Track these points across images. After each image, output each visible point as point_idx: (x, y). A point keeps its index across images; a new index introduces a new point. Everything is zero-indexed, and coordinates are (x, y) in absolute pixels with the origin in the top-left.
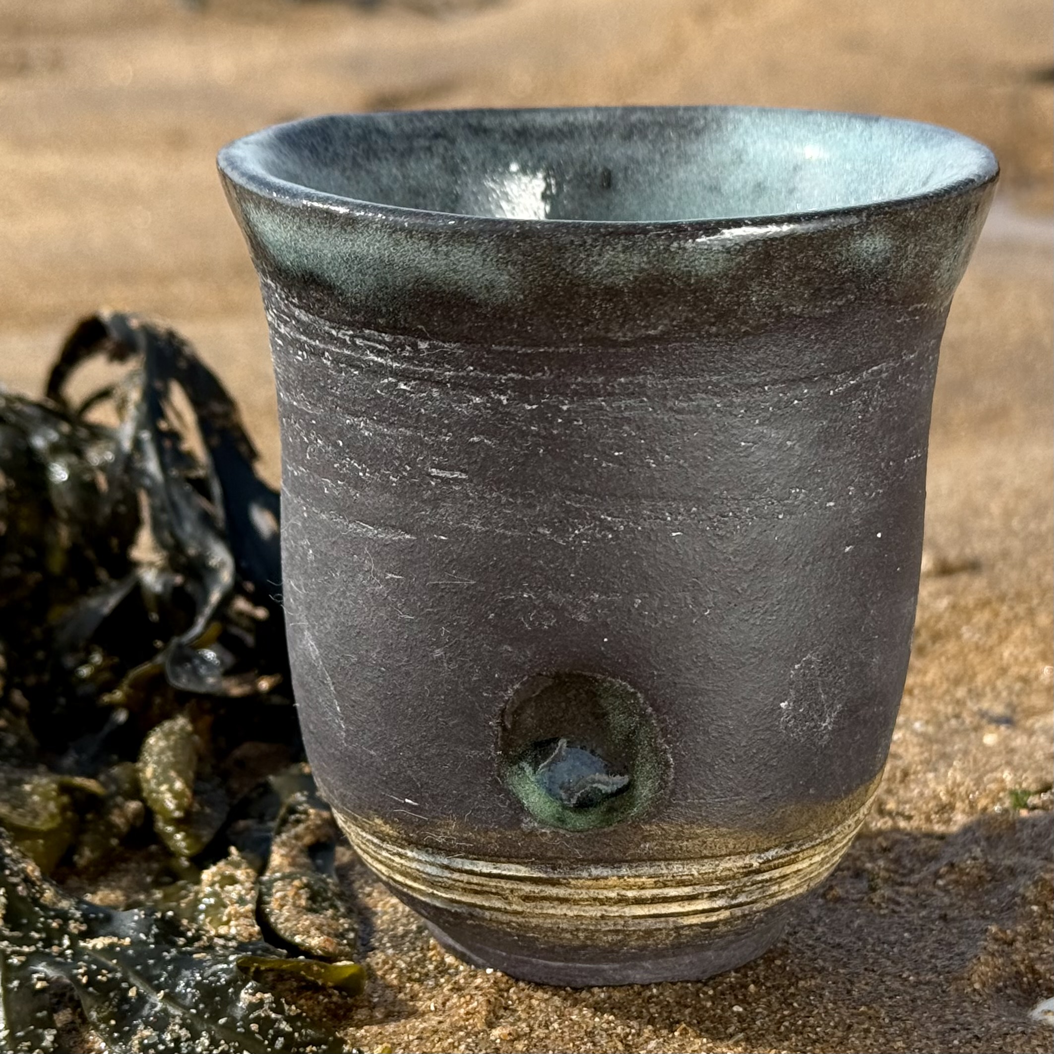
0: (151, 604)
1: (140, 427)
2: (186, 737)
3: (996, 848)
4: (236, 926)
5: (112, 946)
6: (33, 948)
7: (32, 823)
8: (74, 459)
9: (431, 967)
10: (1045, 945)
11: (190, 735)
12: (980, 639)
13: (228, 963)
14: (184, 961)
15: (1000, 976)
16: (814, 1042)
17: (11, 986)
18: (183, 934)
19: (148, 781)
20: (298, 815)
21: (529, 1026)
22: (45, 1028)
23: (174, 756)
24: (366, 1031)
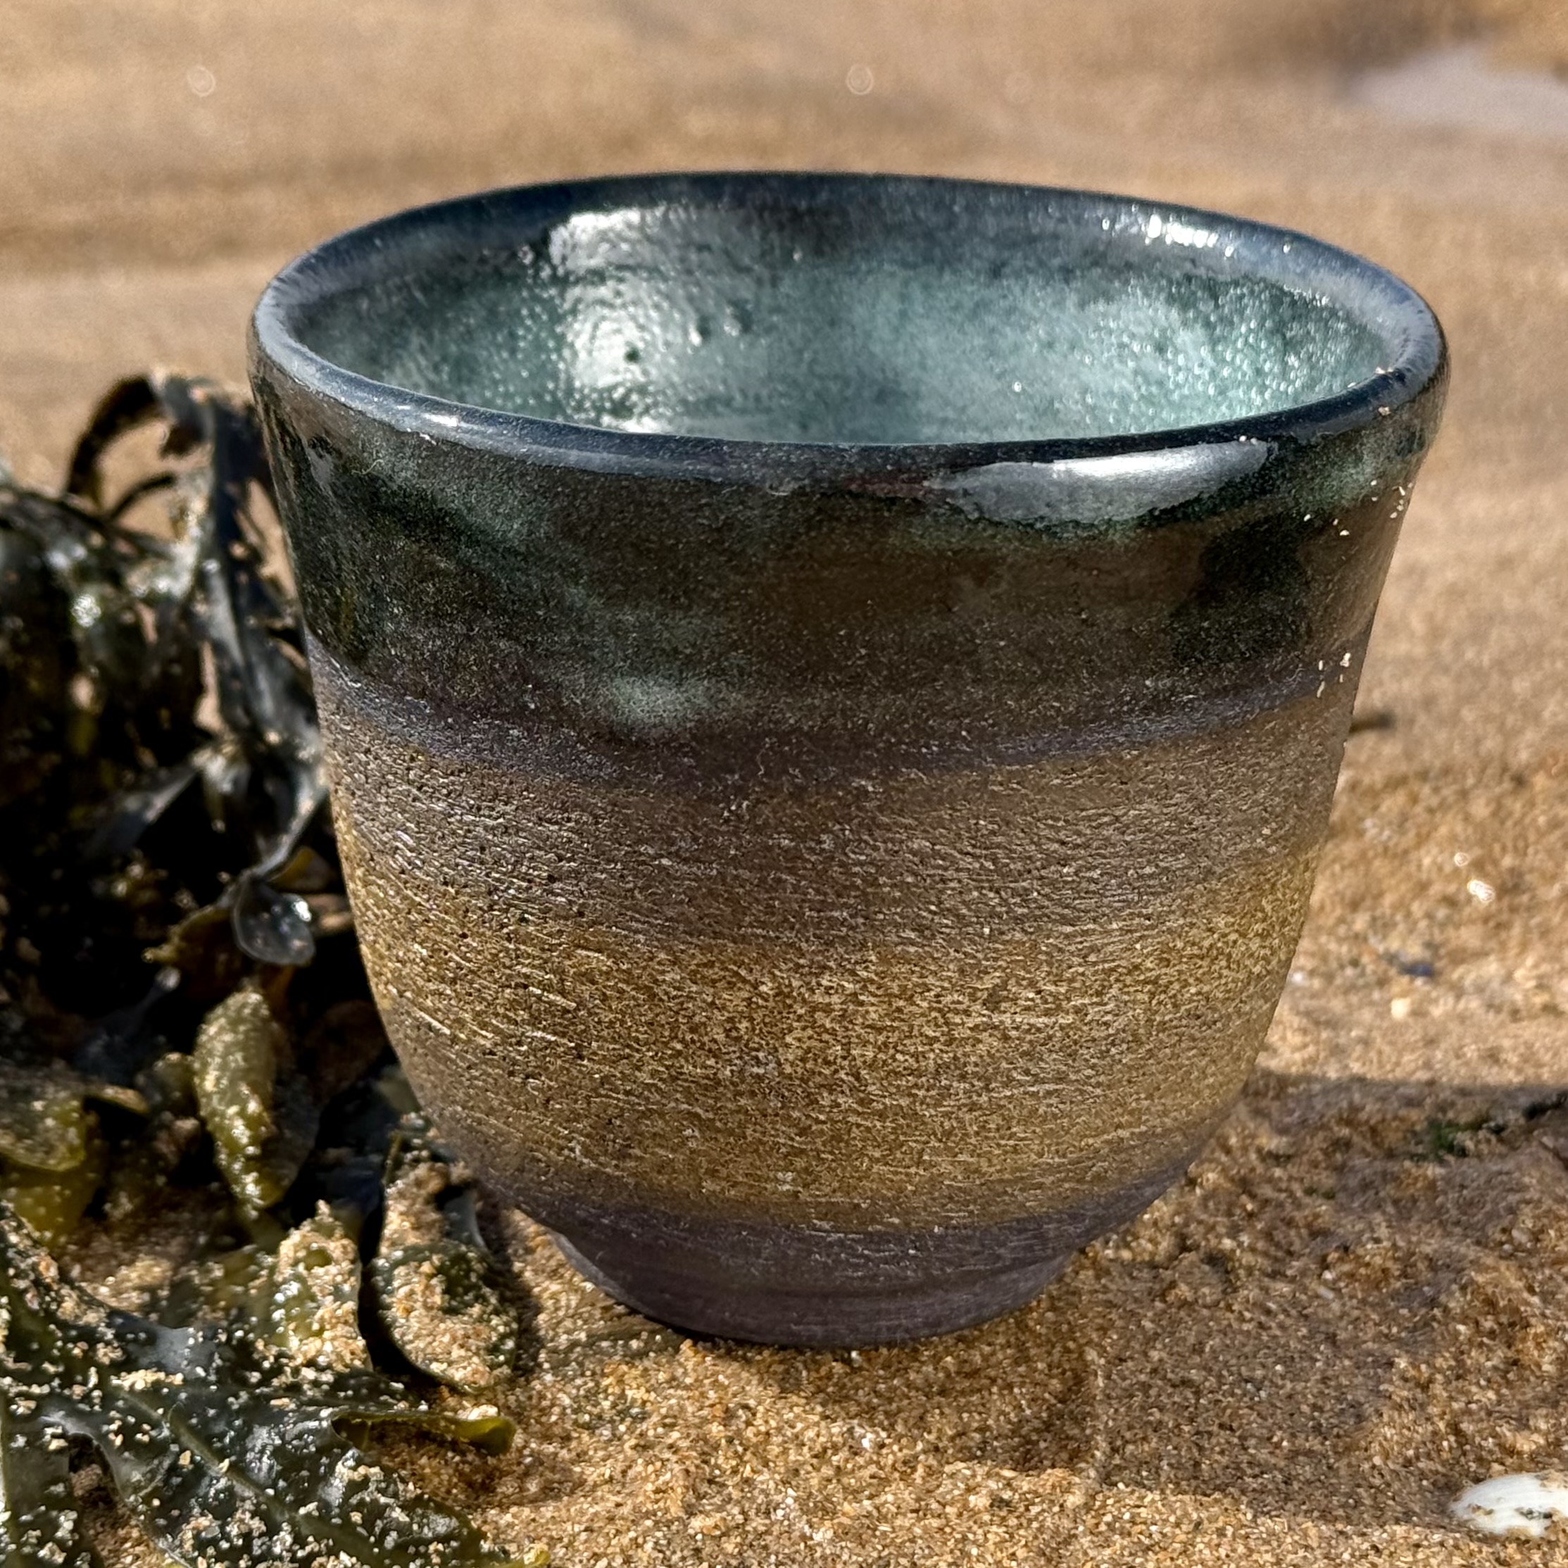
0: (216, 808)
1: (205, 554)
2: (261, 1027)
3: (1409, 1219)
4: (333, 1339)
5: (157, 1385)
6: (46, 1389)
7: (43, 1162)
8: (108, 590)
9: (606, 1404)
10: (1474, 1389)
11: (265, 1021)
12: (1390, 838)
13: (320, 1420)
14: (259, 1412)
15: (1410, 1440)
16: (1149, 1548)
17: (14, 1445)
18: (256, 1366)
19: (209, 1096)
20: (415, 1153)
21: (743, 1512)
22: (61, 1510)
23: (245, 1059)
24: (514, 1516)
